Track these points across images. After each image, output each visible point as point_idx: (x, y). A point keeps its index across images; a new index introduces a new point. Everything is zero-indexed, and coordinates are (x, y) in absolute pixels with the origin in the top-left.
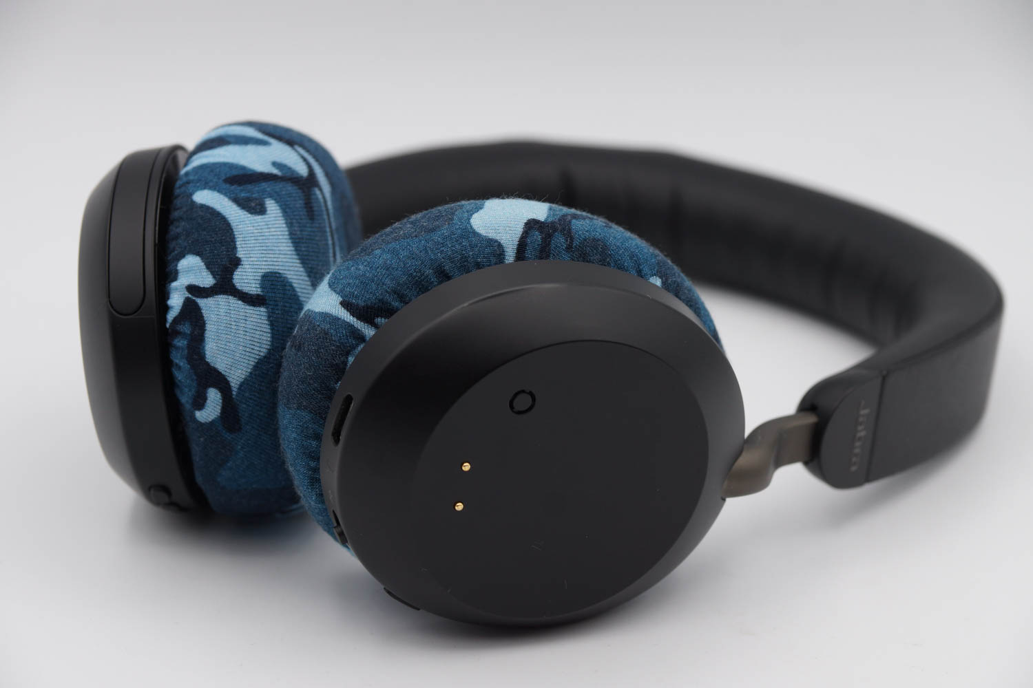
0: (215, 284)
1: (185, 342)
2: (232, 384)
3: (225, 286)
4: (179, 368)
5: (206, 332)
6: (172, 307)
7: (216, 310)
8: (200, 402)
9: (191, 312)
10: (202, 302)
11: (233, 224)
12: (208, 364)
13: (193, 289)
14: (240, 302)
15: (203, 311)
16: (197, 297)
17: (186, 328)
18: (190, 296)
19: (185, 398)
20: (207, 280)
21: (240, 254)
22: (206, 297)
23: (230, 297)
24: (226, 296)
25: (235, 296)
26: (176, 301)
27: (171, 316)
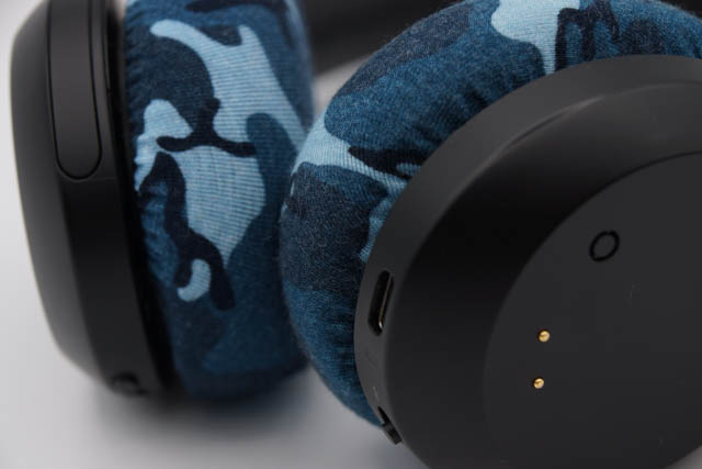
0: (192, 134)
1: (162, 206)
2: (223, 253)
3: (205, 135)
4: (154, 237)
5: (187, 192)
6: (141, 166)
7: (197, 165)
8: (184, 277)
9: (166, 170)
10: (179, 157)
11: (206, 59)
12: (192, 232)
13: (164, 142)
14: (225, 153)
15: (181, 168)
16: (172, 150)
17: (161, 189)
18: (162, 150)
19: (164, 274)
20: (182, 129)
21: (219, 94)
22: (183, 150)
23: (213, 148)
24: (207, 147)
25: (218, 146)
26: (146, 157)
27: (140, 176)
